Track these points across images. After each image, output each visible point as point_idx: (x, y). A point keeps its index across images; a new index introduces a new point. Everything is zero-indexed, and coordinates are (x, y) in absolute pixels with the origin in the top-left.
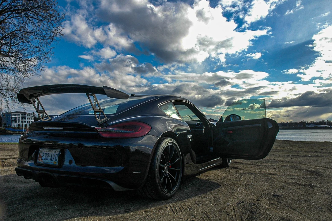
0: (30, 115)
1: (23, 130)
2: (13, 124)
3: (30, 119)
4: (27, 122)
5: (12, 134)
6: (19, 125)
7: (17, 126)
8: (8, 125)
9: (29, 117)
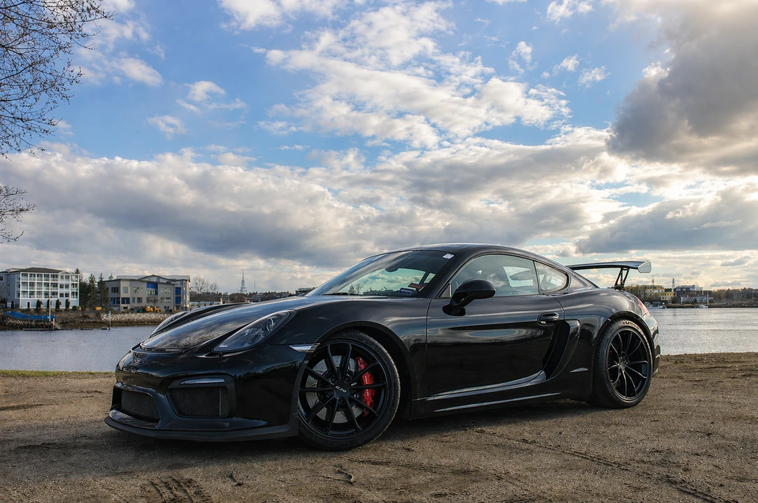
0: (68, 277)
1: (49, 317)
2: (24, 301)
3: (67, 286)
4: (61, 295)
5: (21, 328)
6: (39, 303)
7: (33, 307)
8: (9, 304)
9: (64, 282)
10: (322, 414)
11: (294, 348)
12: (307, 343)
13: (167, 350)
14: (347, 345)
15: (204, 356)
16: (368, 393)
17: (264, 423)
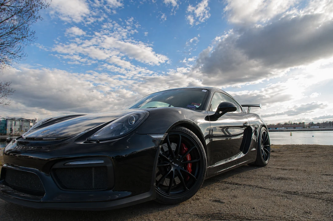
10: (166, 182)
11: (152, 136)
12: (161, 134)
13: (44, 139)
14: (178, 135)
15: (82, 143)
16: (190, 166)
17: (130, 193)
